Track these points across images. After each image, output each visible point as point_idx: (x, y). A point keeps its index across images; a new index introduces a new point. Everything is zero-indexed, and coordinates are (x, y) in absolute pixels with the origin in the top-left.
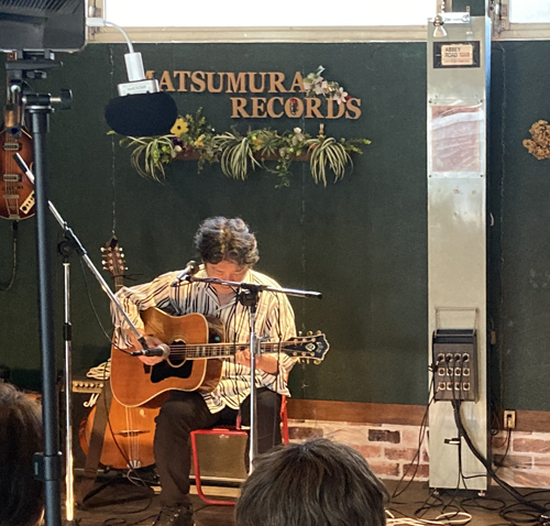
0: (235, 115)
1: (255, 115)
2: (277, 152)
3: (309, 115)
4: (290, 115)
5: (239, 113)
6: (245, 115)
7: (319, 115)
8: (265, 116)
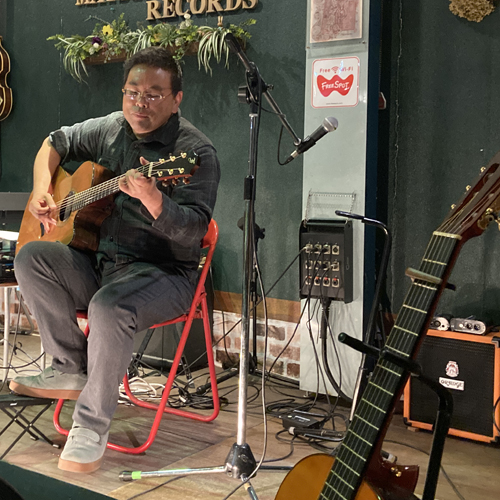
0: (150, 18)
1: (165, 15)
2: (173, 43)
3: (210, 10)
4: (194, 12)
5: (153, 16)
6: (157, 16)
7: (219, 9)
8: (173, 15)
